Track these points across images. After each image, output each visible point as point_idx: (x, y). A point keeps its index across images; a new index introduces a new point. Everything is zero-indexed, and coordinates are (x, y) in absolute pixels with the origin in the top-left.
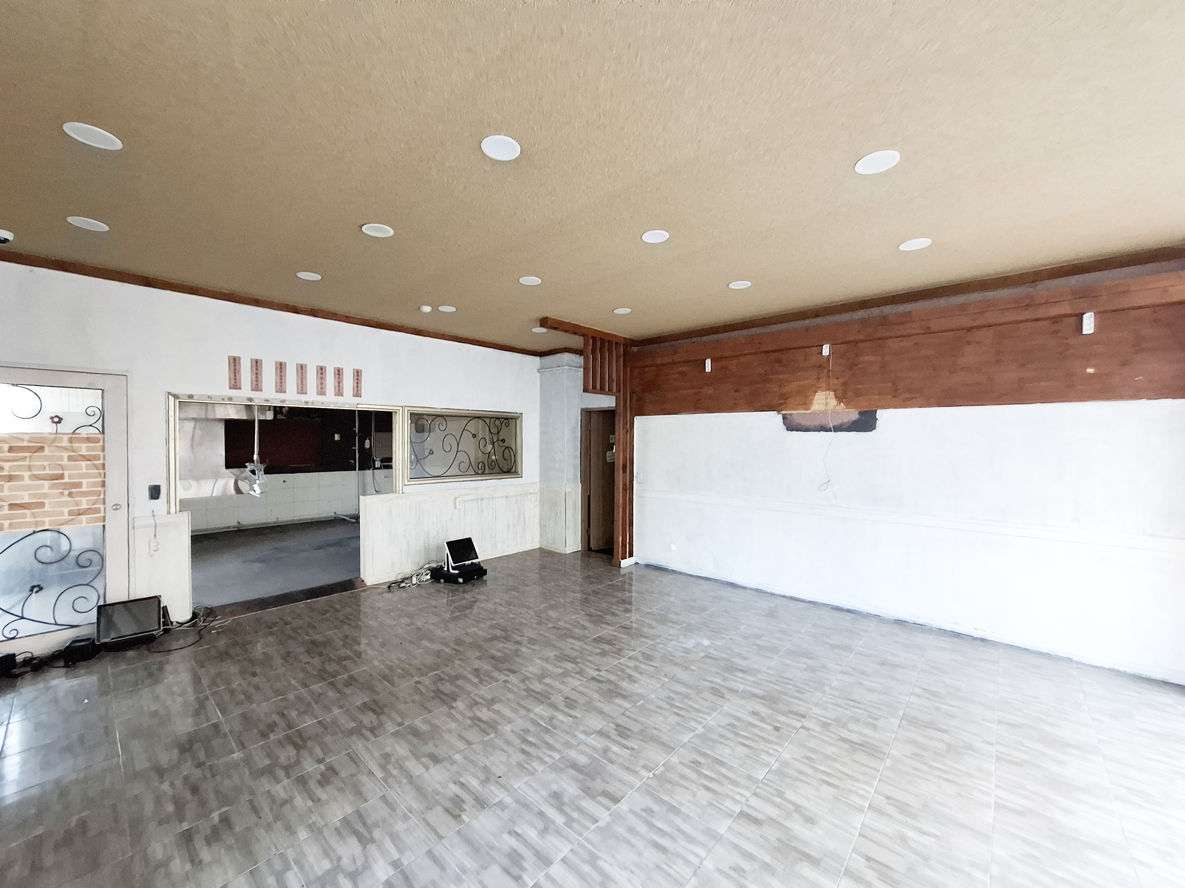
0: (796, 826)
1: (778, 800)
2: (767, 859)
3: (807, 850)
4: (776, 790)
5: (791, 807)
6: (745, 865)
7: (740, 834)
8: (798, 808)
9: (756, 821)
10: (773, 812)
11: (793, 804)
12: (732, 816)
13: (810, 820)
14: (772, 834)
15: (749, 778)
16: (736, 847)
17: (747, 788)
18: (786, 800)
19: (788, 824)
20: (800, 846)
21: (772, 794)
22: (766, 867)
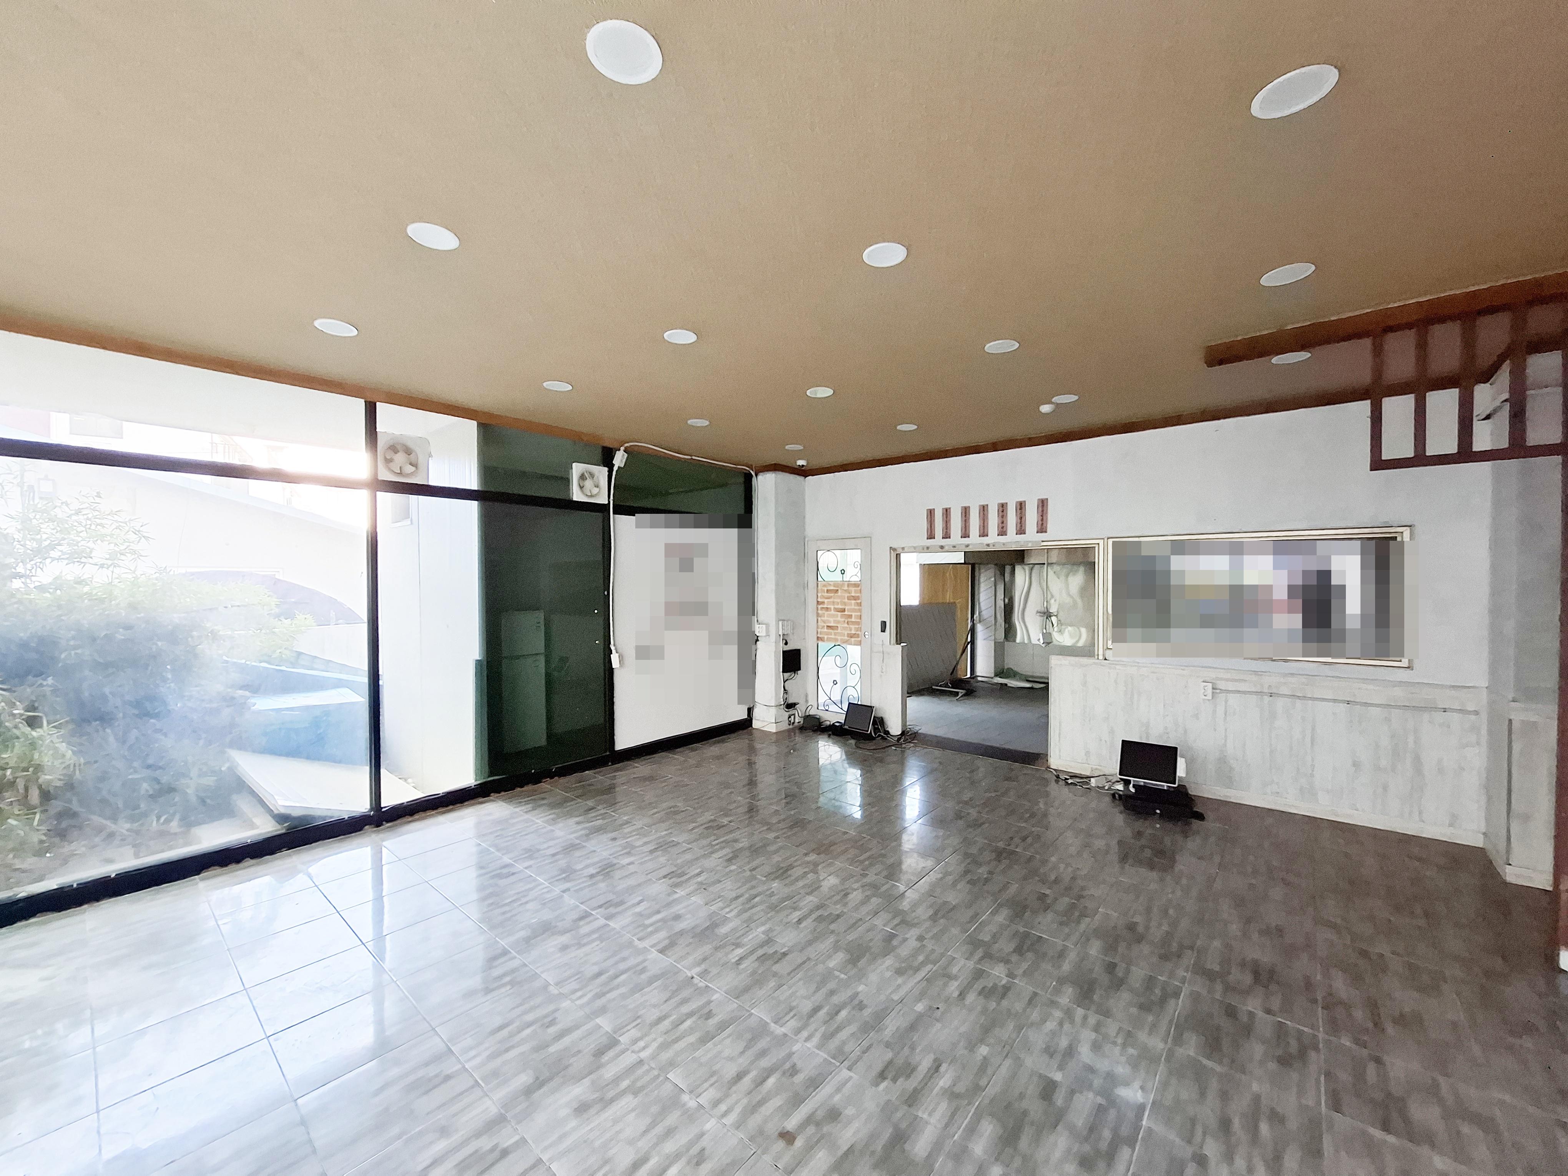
0: (578, 1091)
1: (625, 1084)
2: (552, 1049)
3: (545, 1089)
4: (642, 1088)
5: (611, 1094)
6: (552, 1030)
7: (590, 1034)
8: (606, 1103)
9: (600, 1053)
10: (609, 1072)
11: (612, 1101)
12: (615, 1032)
13: (582, 1109)
14: (578, 1064)
15: (672, 1064)
16: (576, 1027)
17: (653, 1057)
18: (623, 1093)
19: (586, 1082)
20: (553, 1084)
21: (637, 1080)
22: (542, 1047)
